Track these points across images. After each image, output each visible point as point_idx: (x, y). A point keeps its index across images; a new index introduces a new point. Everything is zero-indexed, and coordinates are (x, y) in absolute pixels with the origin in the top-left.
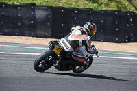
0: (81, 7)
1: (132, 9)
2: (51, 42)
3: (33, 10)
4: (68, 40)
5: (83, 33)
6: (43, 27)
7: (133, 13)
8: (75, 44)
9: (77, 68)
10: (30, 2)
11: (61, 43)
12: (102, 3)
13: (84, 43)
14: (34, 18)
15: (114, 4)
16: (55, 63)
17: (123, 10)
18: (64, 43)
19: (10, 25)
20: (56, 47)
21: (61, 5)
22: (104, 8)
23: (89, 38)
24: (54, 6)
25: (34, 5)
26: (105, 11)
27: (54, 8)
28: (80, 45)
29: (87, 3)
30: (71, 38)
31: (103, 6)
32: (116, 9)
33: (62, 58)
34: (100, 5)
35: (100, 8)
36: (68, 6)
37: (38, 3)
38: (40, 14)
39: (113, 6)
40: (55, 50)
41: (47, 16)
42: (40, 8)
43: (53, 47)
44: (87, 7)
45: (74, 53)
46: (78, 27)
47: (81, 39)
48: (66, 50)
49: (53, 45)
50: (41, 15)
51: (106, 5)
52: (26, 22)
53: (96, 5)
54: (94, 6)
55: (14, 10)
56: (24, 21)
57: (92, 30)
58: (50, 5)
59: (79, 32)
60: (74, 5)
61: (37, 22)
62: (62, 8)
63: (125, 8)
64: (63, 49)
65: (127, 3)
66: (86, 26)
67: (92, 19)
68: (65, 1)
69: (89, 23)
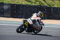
0: (24, 4)
1: (46, 5)
3: (3, 5)
4: (31, 19)
5: (37, 16)
6: (7, 13)
7: (46, 6)
8: (34, 21)
9: (35, 31)
10: (1, 2)
12: (33, 2)
13: (38, 20)
14: (3, 9)
15: (38, 2)
17: (42, 5)
18: (29, 20)
20: (26, 22)
21: (15, 3)
22: (33, 4)
23: (40, 18)
25: (3, 3)
26: (34, 5)
27: (12, 4)
28: (36, 21)
29: (26, 2)
30: (32, 18)
31: (33, 3)
32: (39, 5)
33: (29, 27)
34: (32, 3)
35: (32, 5)
36: (18, 4)
37: (5, 2)
38: (6, 7)
39: (38, 4)
41: (9, 8)
42: (6, 4)
43: (24, 22)
44: (26, 4)
45: (34, 25)
46: (35, 14)
47: (37, 19)
49: (25, 21)
51: (35, 3)
53: (30, 3)
57: (41, 15)
58: (10, 3)
59: (36, 16)
60: (20, 3)
61: (4, 11)
62: (15, 4)
63: (43, 4)
64: (29, 23)
65: (44, 2)
67: (28, 9)
68: (17, 1)
69: (40, 12)
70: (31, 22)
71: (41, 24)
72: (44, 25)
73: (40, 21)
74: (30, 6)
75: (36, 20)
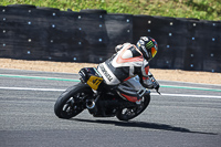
0: (180, 16)
2: (84, 70)
3: (103, 21)
4: (110, 67)
5: (135, 54)
8: (122, 73)
10: (97, 7)
11: (100, 72)
12: (213, 10)
13: (137, 70)
14: (103, 34)
16: (90, 104)
18: (104, 71)
19: (65, 45)
20: (92, 77)
21: (147, 13)
22: (216, 18)
23: (146, 63)
24: (136, 14)
25: (104, 12)
26: (218, 22)
28: (131, 74)
29: (188, 9)
30: (116, 63)
31: (215, 14)
33: (101, 95)
34: (209, 13)
35: (210, 19)
36: (158, 15)
37: (110, 10)
40: (90, 83)
41: (125, 30)
42: (113, 17)
43: (86, 78)
44: (189, 16)
45: (121, 88)
46: (127, 45)
47: (132, 64)
48: (108, 82)
50: (115, 28)
51: (220, 13)
52: (91, 40)
53: (203, 13)
54: (200, 15)
55: (72, 21)
56: (87, 38)
57: (150, 50)
58: (129, 13)
59: (130, 53)
60: (168, 13)
61: (109, 40)
66: (141, 43)
67: (197, 35)
68: (154, 6)
69: (146, 39)
70: (113, 76)
71: (149, 83)
72: (157, 88)
73: (144, 74)
74: (202, 25)
75: (132, 68)
